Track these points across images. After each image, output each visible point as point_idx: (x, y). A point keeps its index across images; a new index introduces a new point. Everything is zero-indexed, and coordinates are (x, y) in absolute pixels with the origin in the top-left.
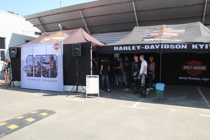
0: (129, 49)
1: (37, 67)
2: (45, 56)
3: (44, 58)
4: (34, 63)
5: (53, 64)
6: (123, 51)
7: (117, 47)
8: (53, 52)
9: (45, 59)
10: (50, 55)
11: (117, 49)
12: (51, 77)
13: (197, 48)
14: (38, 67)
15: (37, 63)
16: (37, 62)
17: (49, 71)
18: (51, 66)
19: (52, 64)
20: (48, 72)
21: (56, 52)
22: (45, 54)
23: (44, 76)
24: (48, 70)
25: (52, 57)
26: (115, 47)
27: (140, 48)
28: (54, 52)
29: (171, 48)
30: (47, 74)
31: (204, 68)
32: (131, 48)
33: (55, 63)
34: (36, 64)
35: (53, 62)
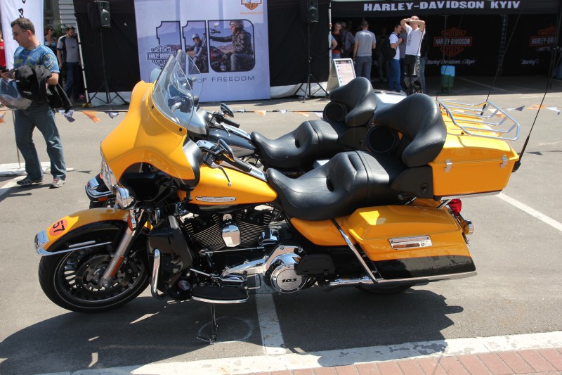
0: (393, 9)
1: (195, 49)
2: (217, 24)
3: (215, 27)
4: (183, 40)
5: (242, 42)
6: (382, 12)
7: (371, 5)
8: (241, 13)
9: (217, 29)
10: (232, 20)
11: (370, 9)
12: (237, 70)
13: (497, 7)
14: (198, 50)
15: (194, 39)
16: (194, 36)
17: (232, 57)
18: (238, 45)
19: (238, 40)
20: (229, 58)
21: (249, 13)
22: (218, 19)
23: (217, 69)
24: (229, 55)
25: (239, 26)
26: (366, 5)
27: (412, 7)
28: (245, 13)
29: (461, 7)
30: (225, 64)
31: (468, 41)
32: (396, 7)
33: (247, 38)
34: (191, 43)
35: (242, 36)
